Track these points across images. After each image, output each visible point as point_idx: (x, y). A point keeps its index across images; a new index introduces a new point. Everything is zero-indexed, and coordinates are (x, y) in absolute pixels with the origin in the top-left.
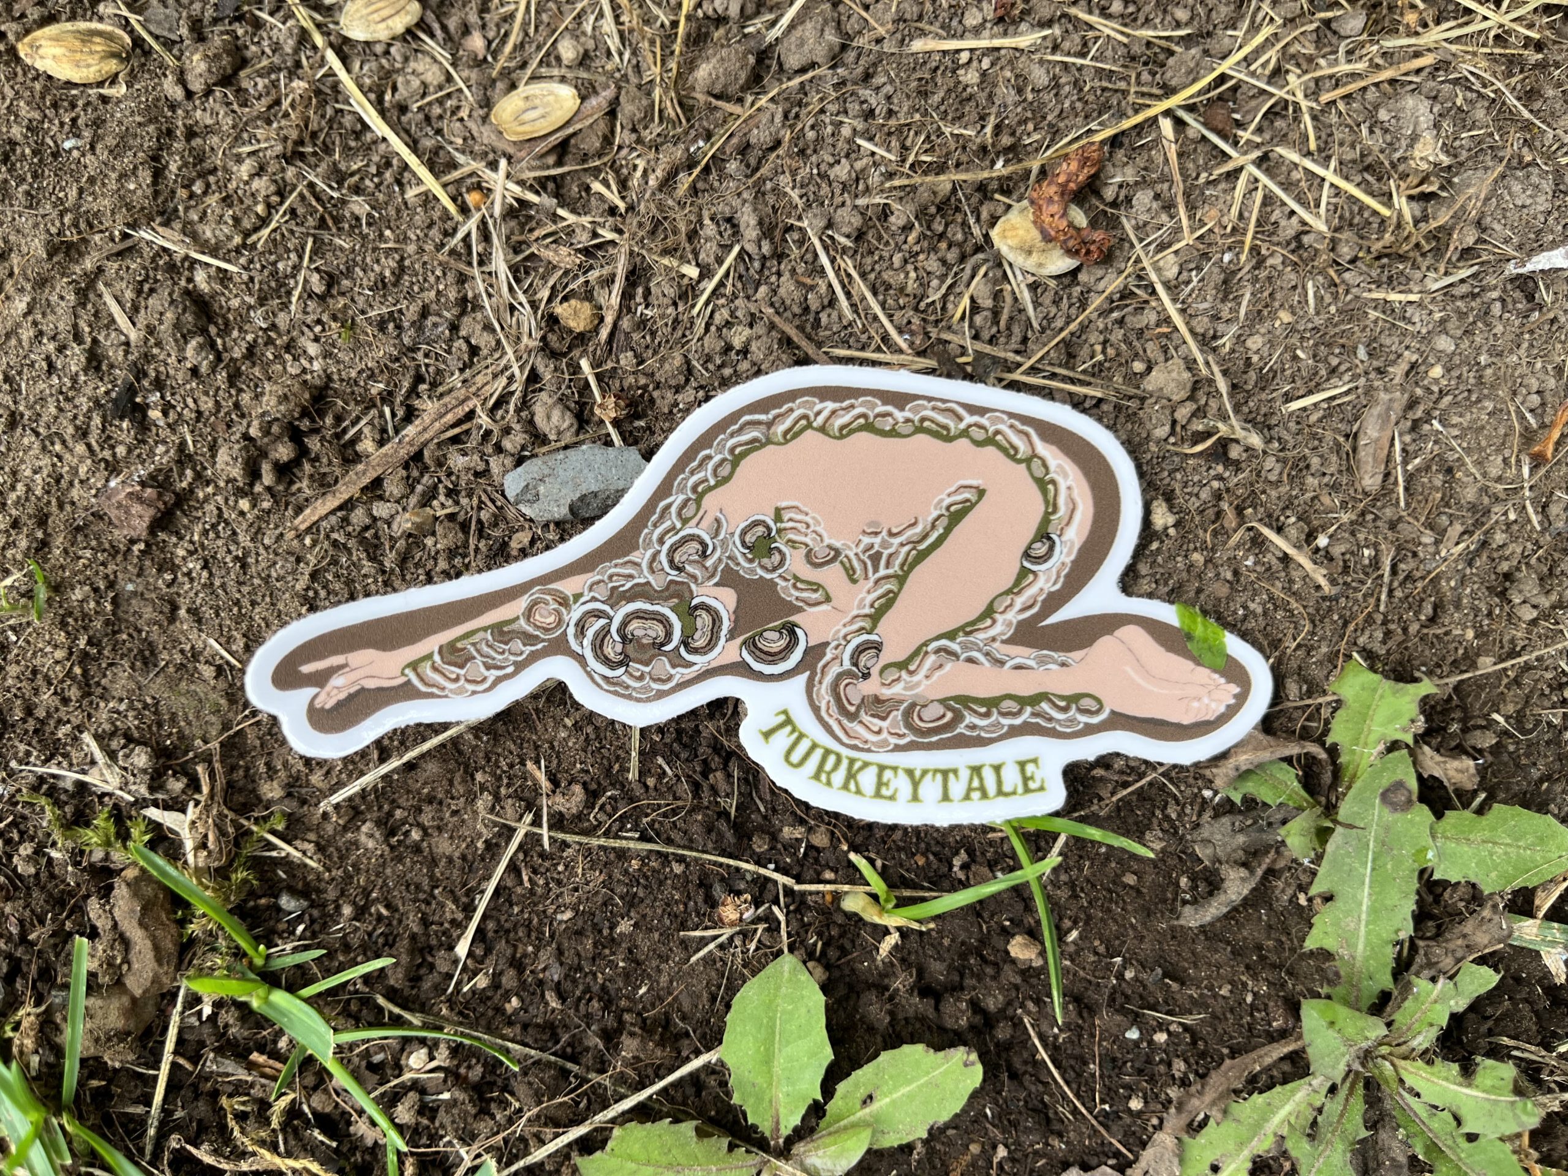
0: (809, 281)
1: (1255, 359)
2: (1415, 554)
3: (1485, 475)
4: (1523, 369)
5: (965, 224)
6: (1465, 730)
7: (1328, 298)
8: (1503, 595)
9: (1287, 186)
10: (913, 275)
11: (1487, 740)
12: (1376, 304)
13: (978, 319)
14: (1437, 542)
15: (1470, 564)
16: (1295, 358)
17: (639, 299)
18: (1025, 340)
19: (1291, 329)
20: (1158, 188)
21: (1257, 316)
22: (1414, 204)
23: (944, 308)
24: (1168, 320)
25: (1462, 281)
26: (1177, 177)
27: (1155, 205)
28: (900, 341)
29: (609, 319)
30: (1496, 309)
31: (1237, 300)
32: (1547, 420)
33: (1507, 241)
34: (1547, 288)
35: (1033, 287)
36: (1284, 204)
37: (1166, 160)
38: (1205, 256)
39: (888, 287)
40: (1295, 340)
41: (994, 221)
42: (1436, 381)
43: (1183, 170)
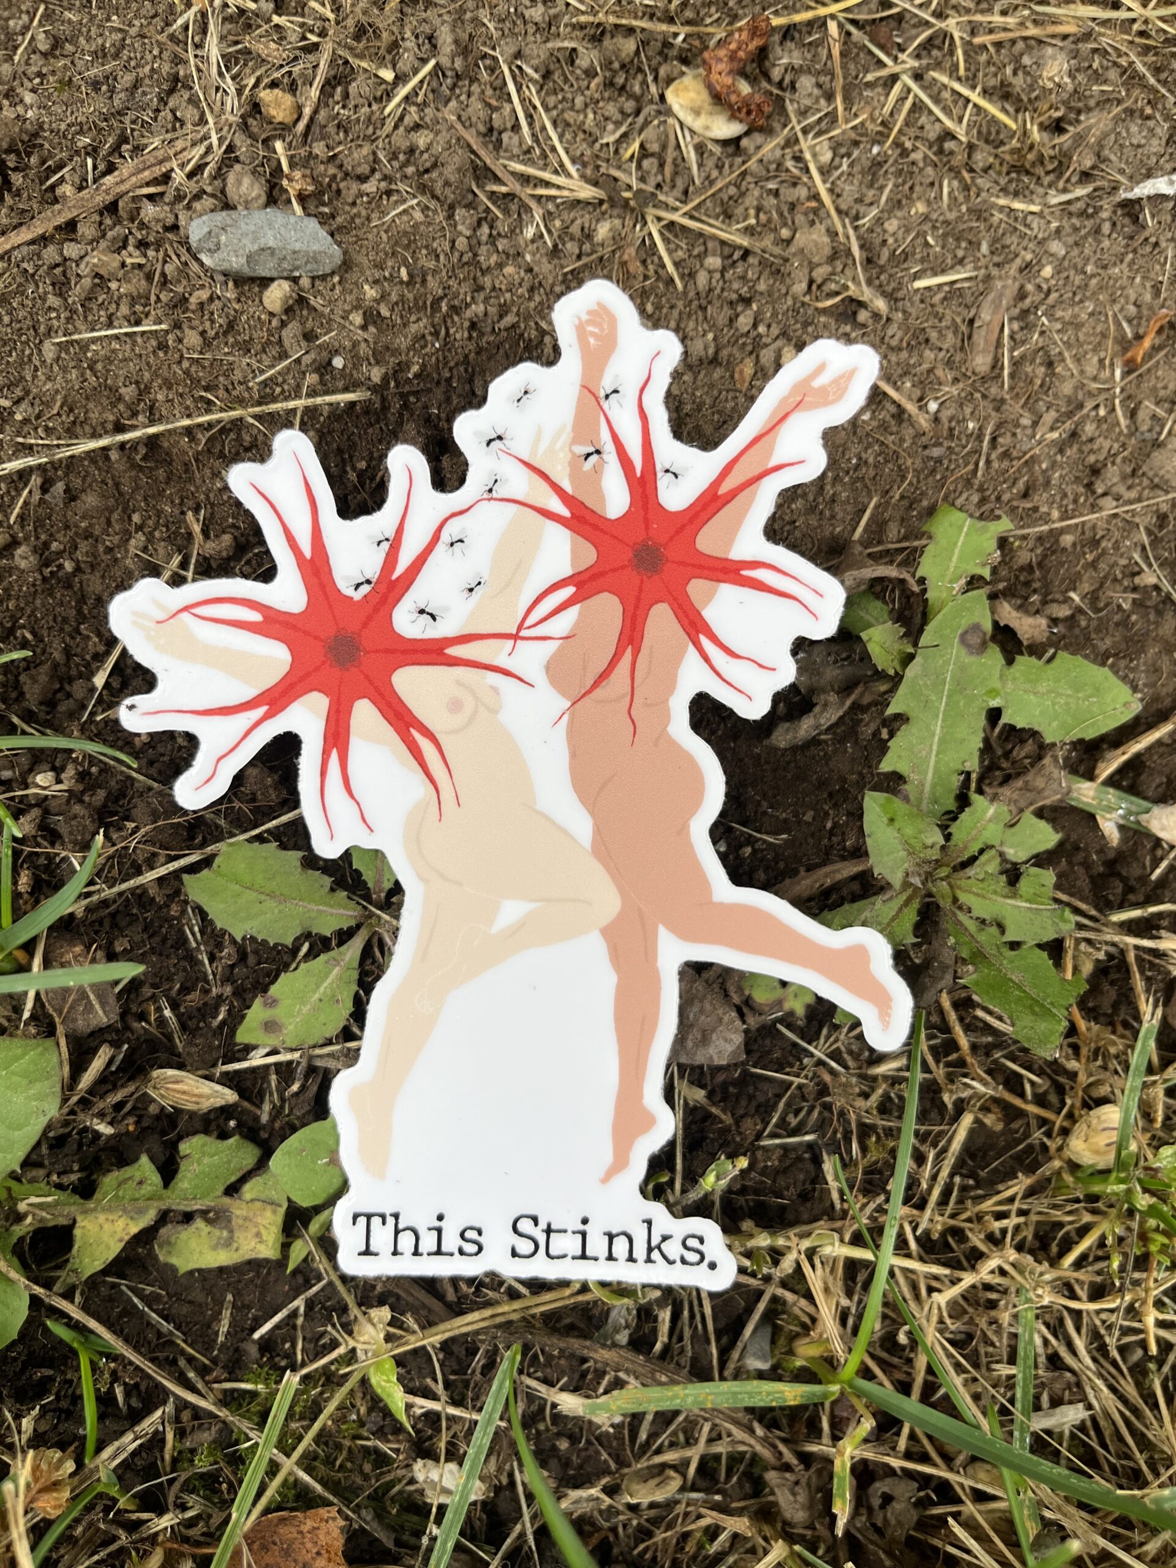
0: (494, 103)
1: (891, 241)
2: (1014, 435)
3: (1082, 372)
4: (1124, 282)
5: (644, 83)
6: (1044, 602)
7: (961, 198)
8: (1089, 486)
9: (937, 100)
10: (591, 116)
11: (1063, 612)
12: (1001, 209)
13: (646, 163)
14: (1035, 424)
15: (1061, 451)
16: (927, 244)
17: (337, 97)
18: (686, 192)
19: (926, 218)
20: (822, 79)
21: (896, 204)
22: (1045, 135)
23: (616, 152)
24: (816, 197)
25: (1078, 199)
26: (838, 71)
27: (816, 91)
28: (572, 169)
29: (307, 111)
30: (1106, 228)
31: (881, 189)
32: (1141, 331)
33: (1122, 172)
34: (1153, 216)
35: (700, 149)
36: (931, 112)
37: (830, 55)
38: (856, 143)
39: (568, 125)
40: (927, 227)
41: (670, 81)
42: (1047, 280)
43: (844, 67)
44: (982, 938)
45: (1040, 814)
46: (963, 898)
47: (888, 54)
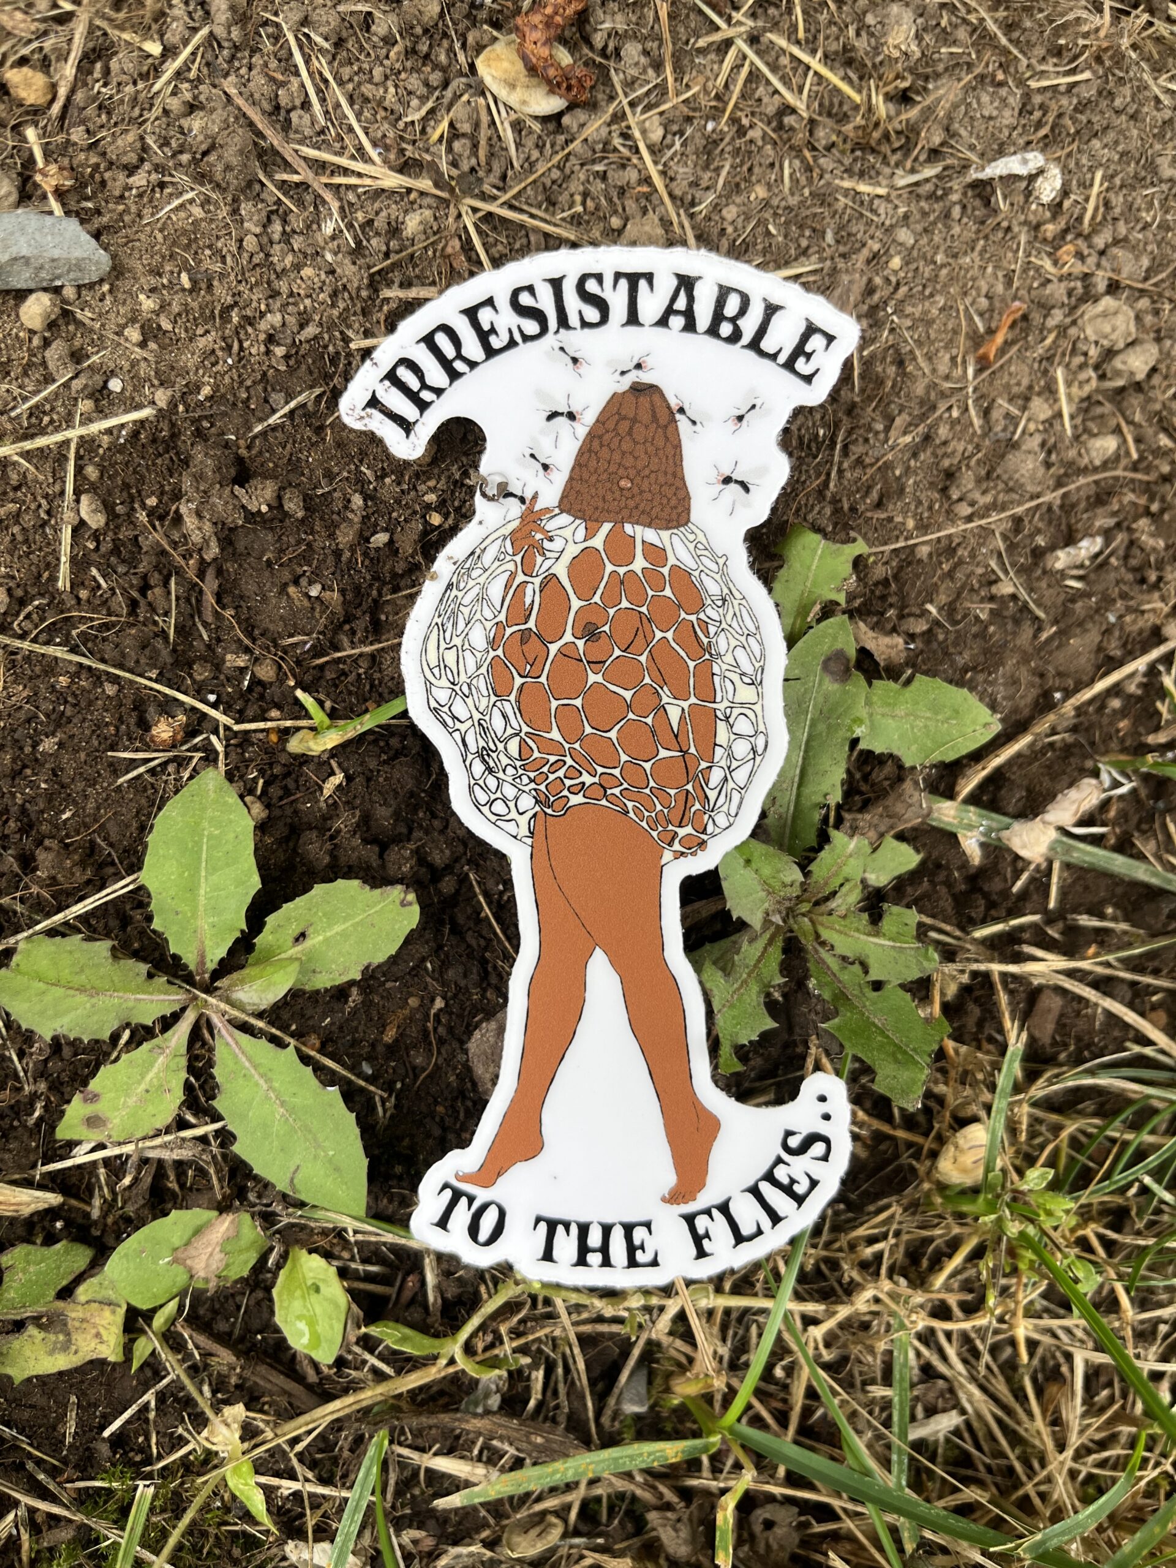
0: (280, 77)
1: (730, 230)
2: (866, 440)
3: (934, 371)
4: (975, 272)
5: (451, 50)
6: (901, 617)
7: (803, 181)
8: (944, 491)
9: (774, 68)
10: (392, 90)
11: (921, 626)
12: (846, 192)
13: (457, 145)
14: (888, 429)
15: (915, 455)
16: (768, 233)
17: (97, 74)
18: (504, 177)
19: (766, 204)
20: (649, 45)
21: (734, 188)
22: (891, 106)
23: (423, 131)
24: (647, 180)
25: (927, 180)
26: (667, 35)
27: (643, 60)
28: (373, 153)
29: (62, 92)
30: (956, 211)
31: (718, 170)
32: (993, 325)
33: (972, 148)
34: (1005, 197)
35: (518, 126)
36: (768, 82)
37: (657, 18)
38: (689, 119)
39: (367, 100)
40: (768, 215)
41: (480, 48)
42: (895, 272)
43: (673, 31)
44: (845, 977)
45: (901, 837)
46: (825, 934)
47: (720, 14)
